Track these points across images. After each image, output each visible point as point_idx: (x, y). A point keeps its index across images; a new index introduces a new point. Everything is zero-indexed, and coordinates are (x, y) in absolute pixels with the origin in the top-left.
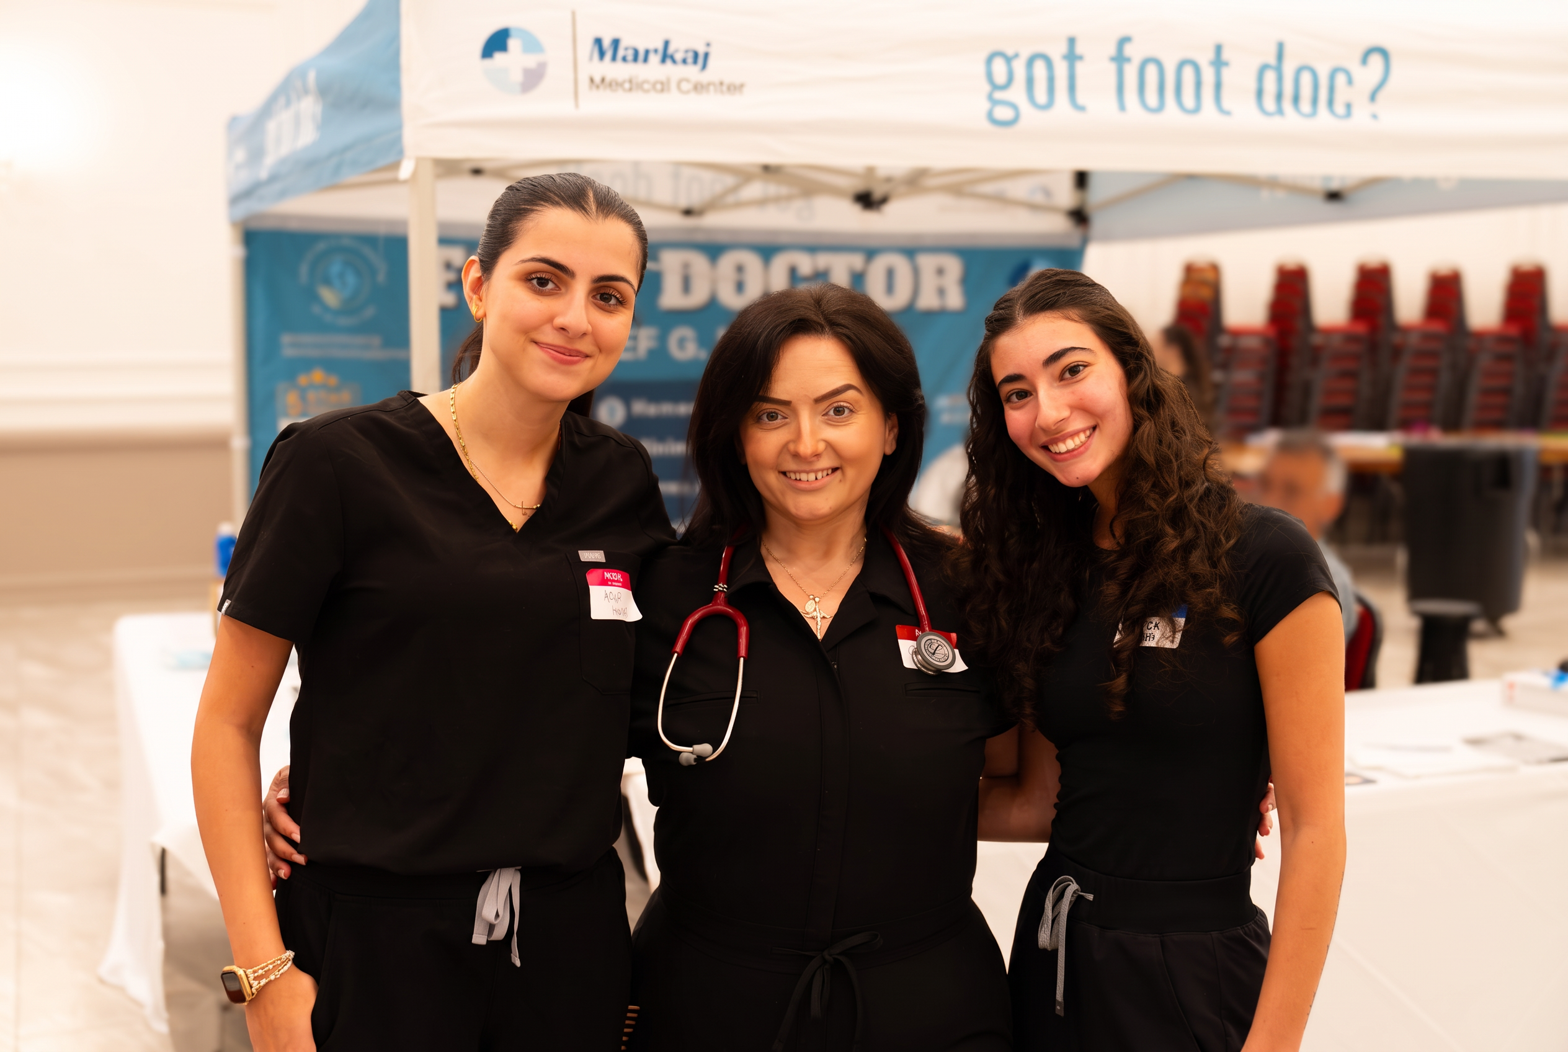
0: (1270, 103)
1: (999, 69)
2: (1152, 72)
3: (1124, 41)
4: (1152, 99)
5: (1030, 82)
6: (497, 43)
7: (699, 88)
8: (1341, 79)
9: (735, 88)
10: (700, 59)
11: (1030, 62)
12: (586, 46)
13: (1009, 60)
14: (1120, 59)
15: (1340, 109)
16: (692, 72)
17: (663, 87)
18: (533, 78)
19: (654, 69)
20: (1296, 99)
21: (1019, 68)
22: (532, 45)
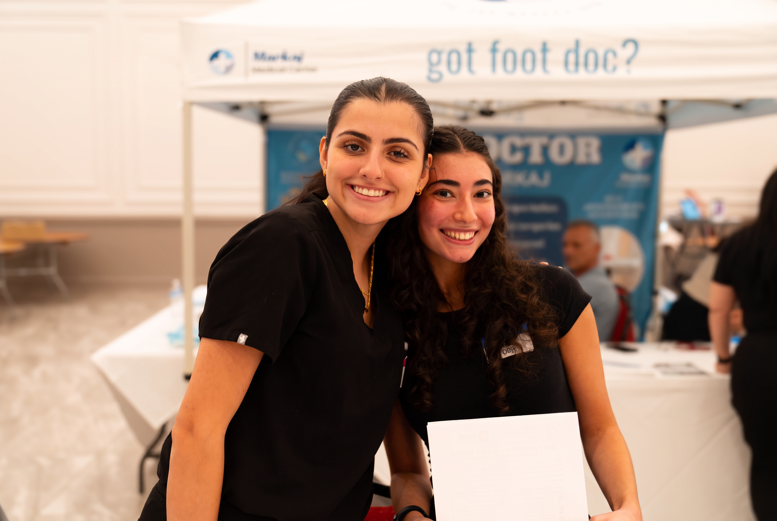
0: (572, 67)
1: (435, 58)
2: (510, 57)
3: (495, 43)
4: (510, 66)
5: (449, 63)
6: (215, 56)
7: (298, 70)
8: (610, 56)
9: (313, 70)
10: (298, 58)
11: (450, 53)
12: (251, 55)
13: (439, 53)
14: (494, 50)
15: (610, 67)
16: (295, 64)
17: (282, 70)
18: (229, 69)
19: (279, 63)
20: (586, 64)
21: (444, 57)
22: (229, 55)
